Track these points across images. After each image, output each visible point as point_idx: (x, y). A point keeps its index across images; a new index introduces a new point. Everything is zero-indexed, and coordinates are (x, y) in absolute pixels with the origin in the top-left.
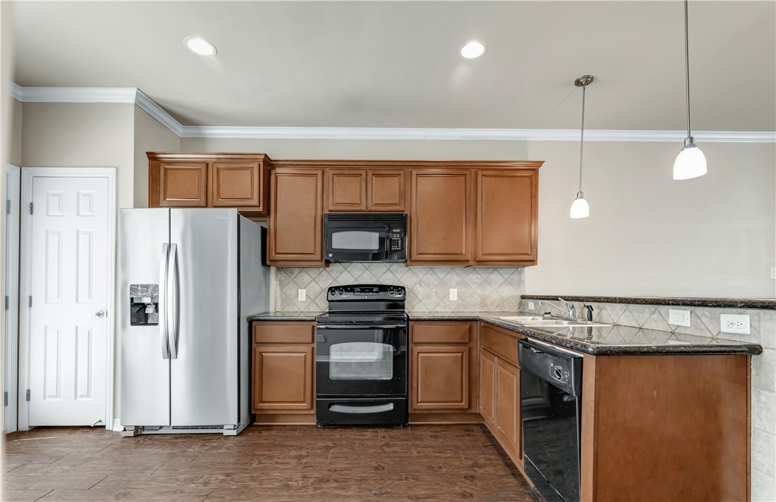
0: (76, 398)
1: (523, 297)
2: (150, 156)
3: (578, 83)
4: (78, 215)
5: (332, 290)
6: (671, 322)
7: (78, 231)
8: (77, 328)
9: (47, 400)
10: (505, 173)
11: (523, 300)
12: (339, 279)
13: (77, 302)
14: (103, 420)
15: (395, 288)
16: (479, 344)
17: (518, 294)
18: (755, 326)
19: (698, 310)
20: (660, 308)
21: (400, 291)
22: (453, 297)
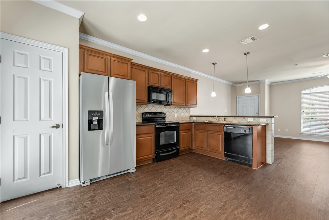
0: (40, 175)
1: (190, 116)
2: (80, 46)
3: (213, 64)
4: (40, 69)
5: (143, 114)
6: (248, 120)
7: (40, 79)
8: (40, 135)
9: (15, 182)
10: (192, 81)
11: (190, 117)
12: (145, 110)
13: (40, 120)
14: (61, 184)
15: (163, 113)
16: (193, 129)
17: (189, 115)
18: (267, 120)
19: (255, 118)
20: (245, 118)
21: (165, 114)
22: (176, 116)
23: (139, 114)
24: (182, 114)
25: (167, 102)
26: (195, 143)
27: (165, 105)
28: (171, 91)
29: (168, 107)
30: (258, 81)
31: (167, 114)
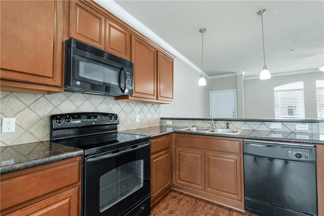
3: (201, 31)
10: (166, 57)
15: (113, 115)
16: (173, 146)
17: (160, 117)
18: (311, 127)
19: (285, 123)
20: (265, 123)
21: (116, 117)
22: (138, 120)
23: (41, 118)
24: (149, 116)
25: (121, 89)
26: (177, 173)
27: (117, 98)
28: (131, 65)
29: (122, 103)
30: (234, 73)
31: (121, 117)
